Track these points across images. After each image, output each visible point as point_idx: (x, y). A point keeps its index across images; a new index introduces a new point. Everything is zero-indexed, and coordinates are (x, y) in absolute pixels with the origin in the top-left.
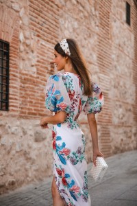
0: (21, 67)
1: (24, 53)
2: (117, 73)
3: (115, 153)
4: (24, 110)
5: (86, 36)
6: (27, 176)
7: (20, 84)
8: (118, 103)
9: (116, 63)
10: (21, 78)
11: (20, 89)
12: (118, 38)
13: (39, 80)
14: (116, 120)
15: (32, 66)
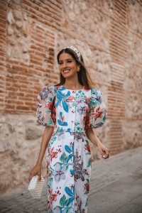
0: (9, 54)
1: (14, 36)
2: (134, 62)
3: (127, 149)
4: (12, 104)
5: (96, 20)
6: (14, 179)
7: (7, 73)
8: (132, 95)
9: (132, 51)
10: (8, 67)
11: (7, 80)
12: (136, 23)
13: (33, 69)
14: (129, 114)
15: (25, 52)
